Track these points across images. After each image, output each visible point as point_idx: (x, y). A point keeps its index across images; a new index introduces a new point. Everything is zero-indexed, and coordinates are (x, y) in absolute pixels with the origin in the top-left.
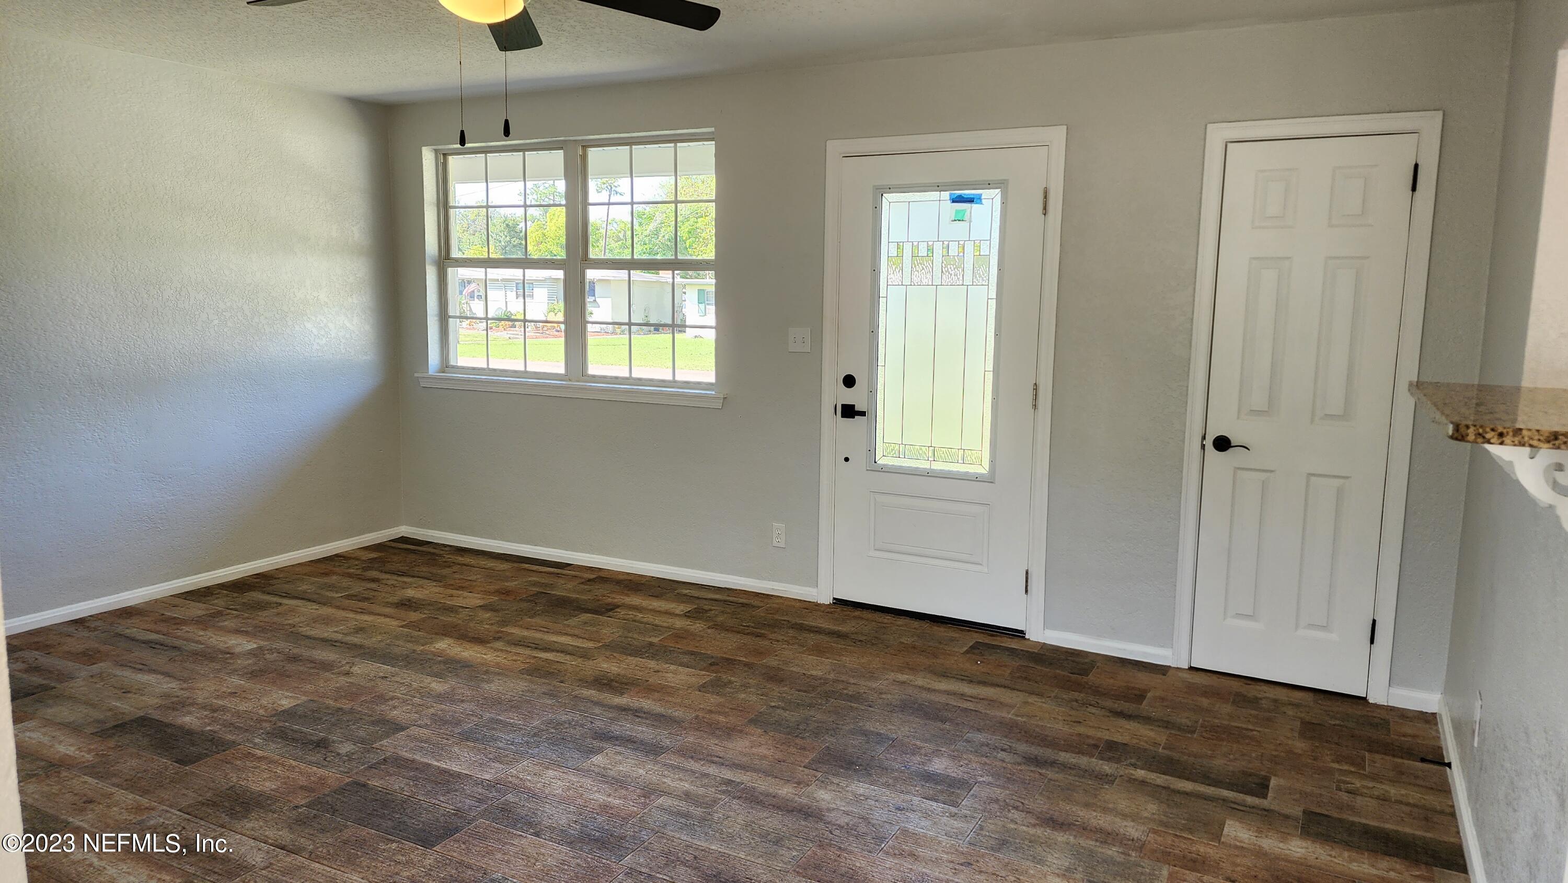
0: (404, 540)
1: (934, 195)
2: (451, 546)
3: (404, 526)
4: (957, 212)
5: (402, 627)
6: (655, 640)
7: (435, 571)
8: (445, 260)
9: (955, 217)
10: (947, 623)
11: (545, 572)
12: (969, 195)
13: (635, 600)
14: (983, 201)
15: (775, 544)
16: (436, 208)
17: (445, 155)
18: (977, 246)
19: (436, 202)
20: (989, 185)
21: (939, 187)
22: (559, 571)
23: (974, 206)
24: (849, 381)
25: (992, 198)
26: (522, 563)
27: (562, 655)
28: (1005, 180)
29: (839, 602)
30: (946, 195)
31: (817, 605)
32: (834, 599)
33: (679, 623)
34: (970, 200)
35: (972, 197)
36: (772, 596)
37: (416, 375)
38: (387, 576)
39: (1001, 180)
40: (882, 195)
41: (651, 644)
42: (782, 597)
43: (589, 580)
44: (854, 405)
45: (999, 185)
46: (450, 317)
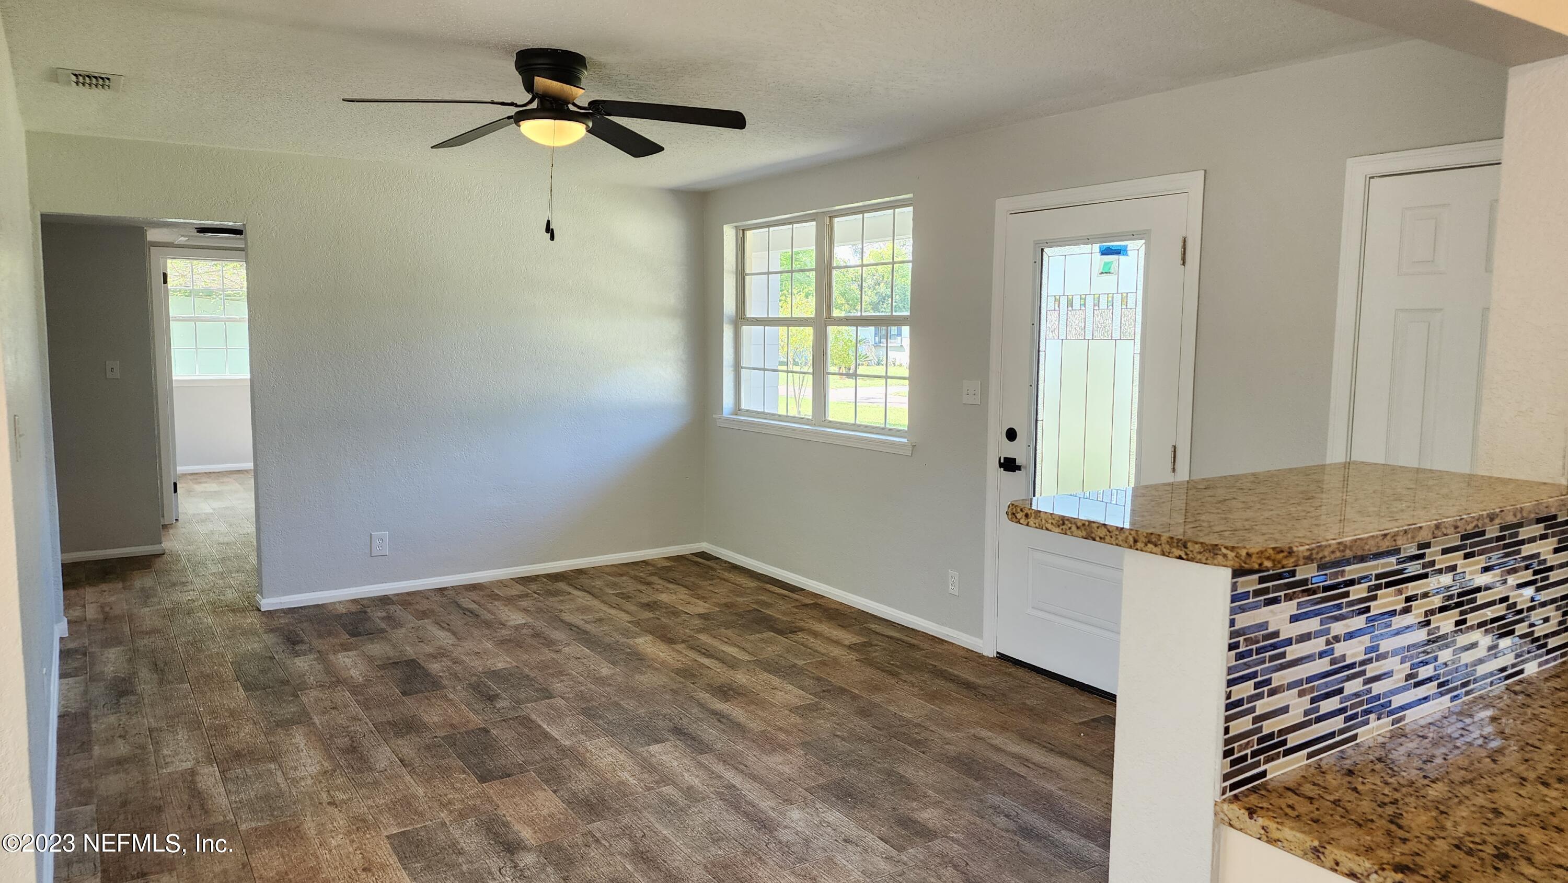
0: (703, 555)
1: (1087, 248)
2: (729, 563)
3: (705, 543)
4: (1106, 264)
5: (629, 622)
6: (800, 663)
7: (697, 582)
8: (740, 319)
9: (1103, 269)
10: (1092, 693)
11: (778, 594)
12: (1116, 246)
13: (824, 628)
14: (1129, 252)
15: (951, 591)
16: (735, 276)
17: (743, 230)
18: (1124, 301)
19: (735, 271)
20: (1133, 236)
21: (1088, 240)
22: (790, 594)
23: (1122, 258)
24: (1011, 435)
25: (1136, 248)
26: (768, 583)
27: (717, 662)
28: (1147, 230)
29: (1002, 657)
30: (1096, 247)
31: (980, 656)
32: (998, 653)
33: (836, 652)
34: (1117, 252)
35: (1119, 248)
36: (946, 642)
37: (714, 416)
38: (660, 581)
39: (1144, 230)
40: (1042, 250)
41: (795, 665)
42: (953, 644)
43: (806, 605)
44: (1015, 459)
45: (1142, 236)
46: (742, 368)
